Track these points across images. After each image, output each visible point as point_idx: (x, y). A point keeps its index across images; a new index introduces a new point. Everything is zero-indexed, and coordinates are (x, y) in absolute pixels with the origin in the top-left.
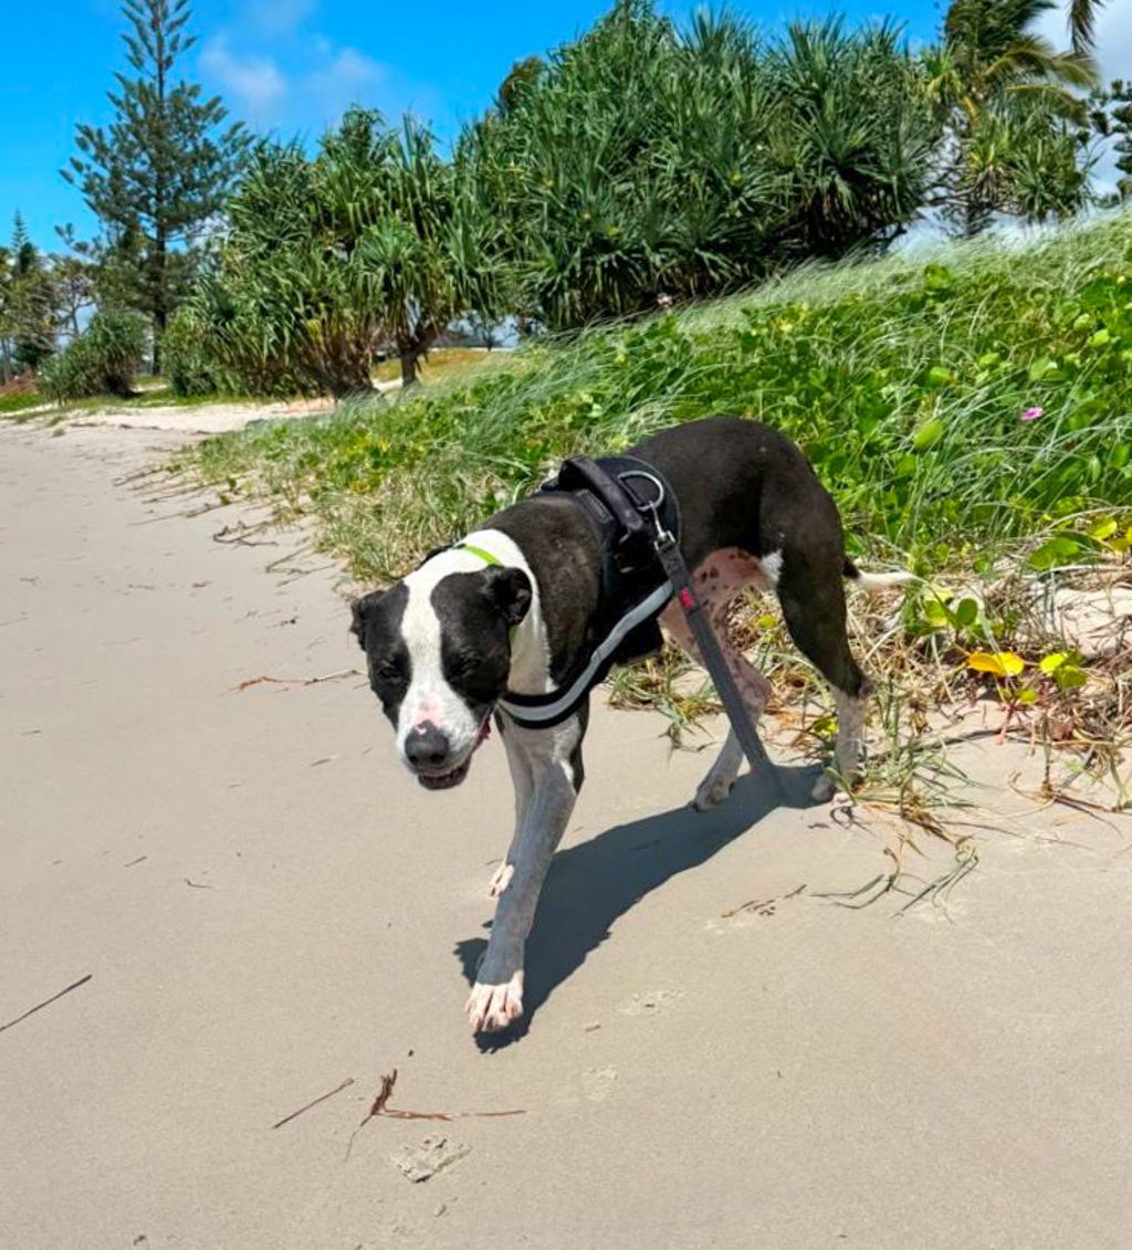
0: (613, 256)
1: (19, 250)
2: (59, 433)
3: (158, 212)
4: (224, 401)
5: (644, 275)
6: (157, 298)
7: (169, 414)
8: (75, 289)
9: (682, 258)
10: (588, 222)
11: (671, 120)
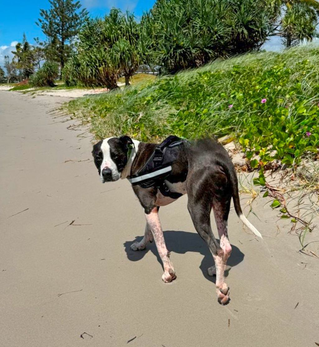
0: (182, 50)
1: (24, 43)
2: (34, 97)
3: (62, 34)
4: (79, 88)
5: (190, 55)
6: (62, 58)
7: (64, 92)
8: (39, 55)
9: (201, 51)
10: (175, 41)
11: (199, 12)
